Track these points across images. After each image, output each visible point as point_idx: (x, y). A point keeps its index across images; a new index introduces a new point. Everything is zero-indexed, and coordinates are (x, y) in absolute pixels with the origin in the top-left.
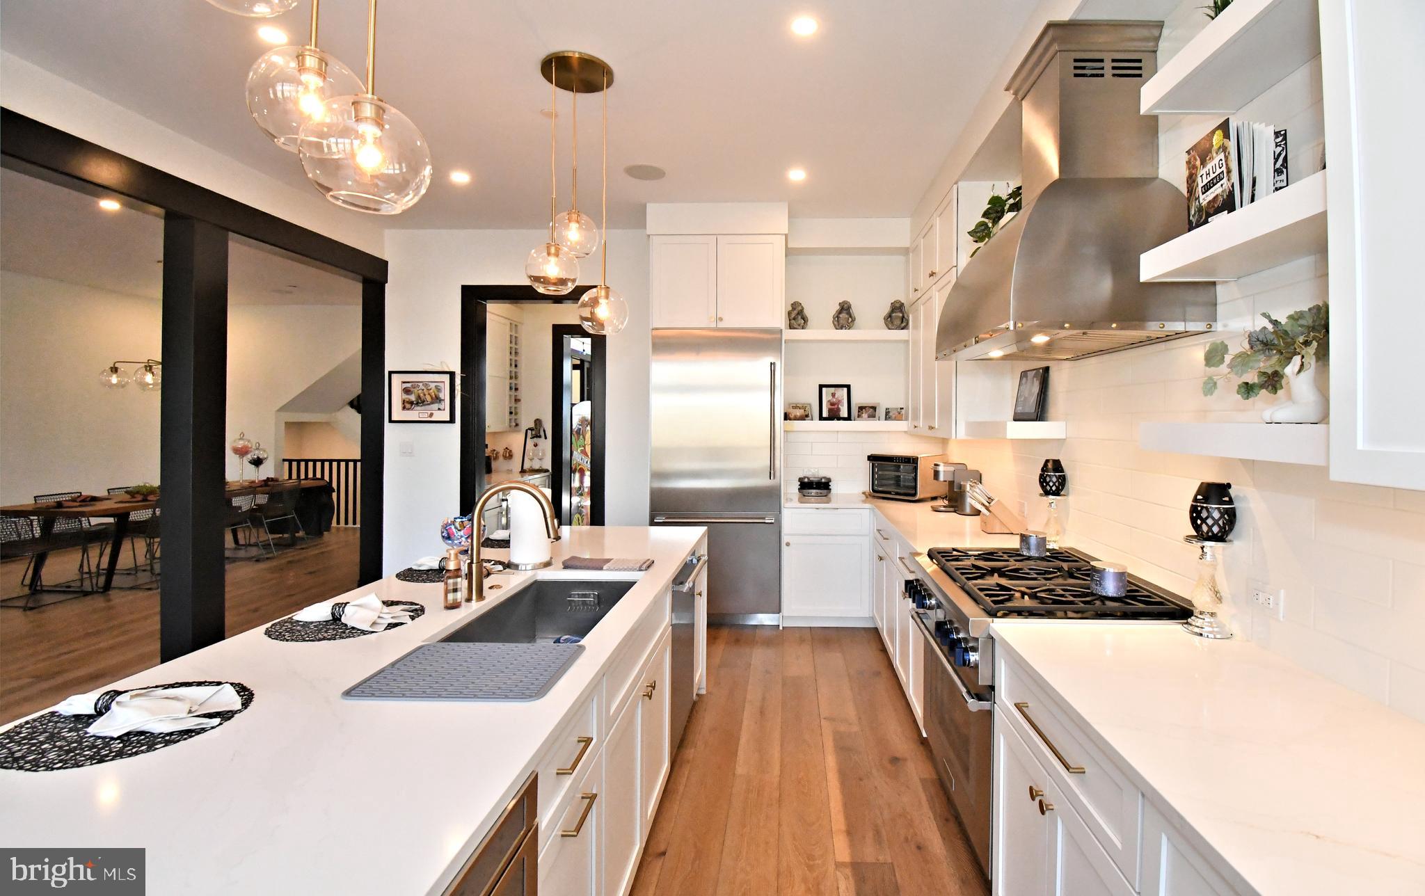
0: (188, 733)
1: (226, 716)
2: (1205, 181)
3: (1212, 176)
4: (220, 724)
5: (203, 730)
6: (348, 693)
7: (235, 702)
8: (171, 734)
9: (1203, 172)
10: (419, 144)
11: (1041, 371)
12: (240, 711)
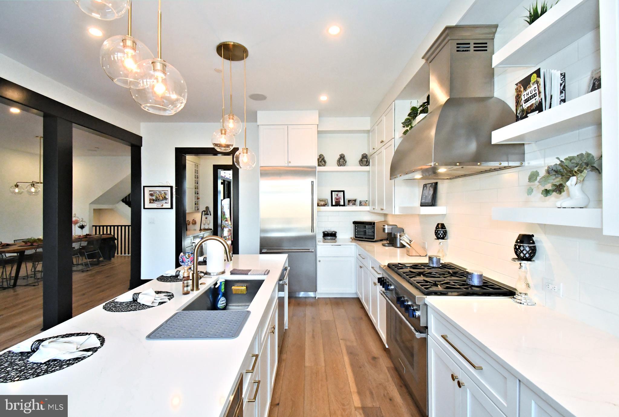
0: (77, 360)
1: (94, 350)
2: (526, 97)
3: (530, 95)
4: (92, 354)
5: (84, 358)
6: (149, 337)
7: (97, 343)
8: (69, 360)
9: (525, 93)
10: (182, 82)
11: (434, 184)
12: (100, 347)
